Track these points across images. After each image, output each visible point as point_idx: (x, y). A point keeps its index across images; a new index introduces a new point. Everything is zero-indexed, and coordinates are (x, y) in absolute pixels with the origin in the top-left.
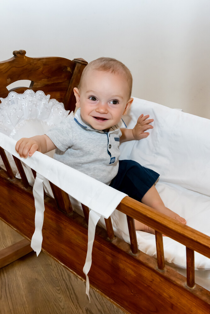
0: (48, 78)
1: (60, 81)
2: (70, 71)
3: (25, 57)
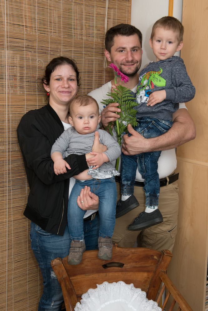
0: (136, 262)
1: (148, 265)
2: (157, 259)
3: (117, 248)
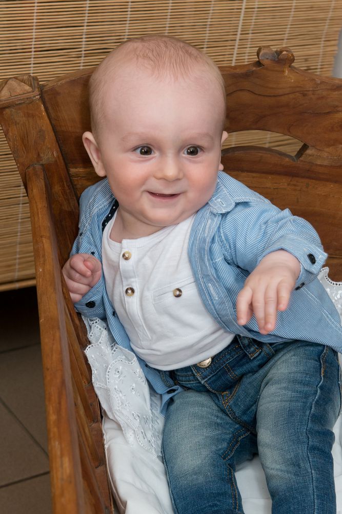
3: (287, 72)
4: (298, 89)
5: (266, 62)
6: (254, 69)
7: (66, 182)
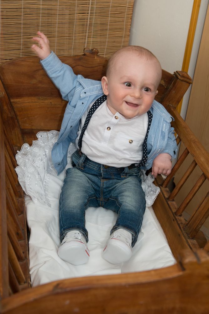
2: (164, 84)
3: (96, 57)
4: (101, 64)
5: (87, 53)
6: (83, 56)
7: (9, 104)
